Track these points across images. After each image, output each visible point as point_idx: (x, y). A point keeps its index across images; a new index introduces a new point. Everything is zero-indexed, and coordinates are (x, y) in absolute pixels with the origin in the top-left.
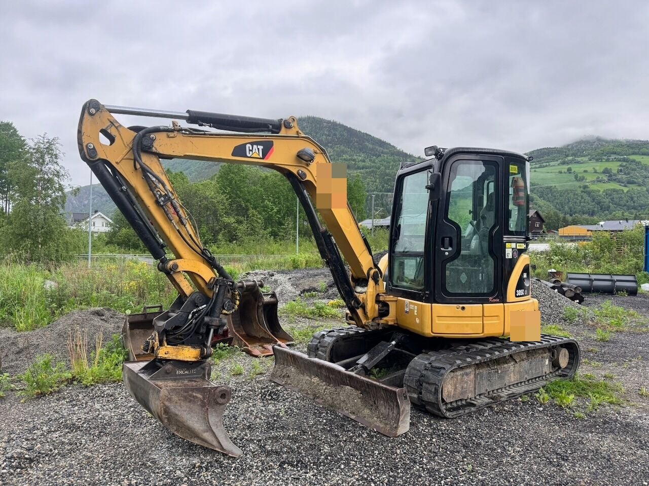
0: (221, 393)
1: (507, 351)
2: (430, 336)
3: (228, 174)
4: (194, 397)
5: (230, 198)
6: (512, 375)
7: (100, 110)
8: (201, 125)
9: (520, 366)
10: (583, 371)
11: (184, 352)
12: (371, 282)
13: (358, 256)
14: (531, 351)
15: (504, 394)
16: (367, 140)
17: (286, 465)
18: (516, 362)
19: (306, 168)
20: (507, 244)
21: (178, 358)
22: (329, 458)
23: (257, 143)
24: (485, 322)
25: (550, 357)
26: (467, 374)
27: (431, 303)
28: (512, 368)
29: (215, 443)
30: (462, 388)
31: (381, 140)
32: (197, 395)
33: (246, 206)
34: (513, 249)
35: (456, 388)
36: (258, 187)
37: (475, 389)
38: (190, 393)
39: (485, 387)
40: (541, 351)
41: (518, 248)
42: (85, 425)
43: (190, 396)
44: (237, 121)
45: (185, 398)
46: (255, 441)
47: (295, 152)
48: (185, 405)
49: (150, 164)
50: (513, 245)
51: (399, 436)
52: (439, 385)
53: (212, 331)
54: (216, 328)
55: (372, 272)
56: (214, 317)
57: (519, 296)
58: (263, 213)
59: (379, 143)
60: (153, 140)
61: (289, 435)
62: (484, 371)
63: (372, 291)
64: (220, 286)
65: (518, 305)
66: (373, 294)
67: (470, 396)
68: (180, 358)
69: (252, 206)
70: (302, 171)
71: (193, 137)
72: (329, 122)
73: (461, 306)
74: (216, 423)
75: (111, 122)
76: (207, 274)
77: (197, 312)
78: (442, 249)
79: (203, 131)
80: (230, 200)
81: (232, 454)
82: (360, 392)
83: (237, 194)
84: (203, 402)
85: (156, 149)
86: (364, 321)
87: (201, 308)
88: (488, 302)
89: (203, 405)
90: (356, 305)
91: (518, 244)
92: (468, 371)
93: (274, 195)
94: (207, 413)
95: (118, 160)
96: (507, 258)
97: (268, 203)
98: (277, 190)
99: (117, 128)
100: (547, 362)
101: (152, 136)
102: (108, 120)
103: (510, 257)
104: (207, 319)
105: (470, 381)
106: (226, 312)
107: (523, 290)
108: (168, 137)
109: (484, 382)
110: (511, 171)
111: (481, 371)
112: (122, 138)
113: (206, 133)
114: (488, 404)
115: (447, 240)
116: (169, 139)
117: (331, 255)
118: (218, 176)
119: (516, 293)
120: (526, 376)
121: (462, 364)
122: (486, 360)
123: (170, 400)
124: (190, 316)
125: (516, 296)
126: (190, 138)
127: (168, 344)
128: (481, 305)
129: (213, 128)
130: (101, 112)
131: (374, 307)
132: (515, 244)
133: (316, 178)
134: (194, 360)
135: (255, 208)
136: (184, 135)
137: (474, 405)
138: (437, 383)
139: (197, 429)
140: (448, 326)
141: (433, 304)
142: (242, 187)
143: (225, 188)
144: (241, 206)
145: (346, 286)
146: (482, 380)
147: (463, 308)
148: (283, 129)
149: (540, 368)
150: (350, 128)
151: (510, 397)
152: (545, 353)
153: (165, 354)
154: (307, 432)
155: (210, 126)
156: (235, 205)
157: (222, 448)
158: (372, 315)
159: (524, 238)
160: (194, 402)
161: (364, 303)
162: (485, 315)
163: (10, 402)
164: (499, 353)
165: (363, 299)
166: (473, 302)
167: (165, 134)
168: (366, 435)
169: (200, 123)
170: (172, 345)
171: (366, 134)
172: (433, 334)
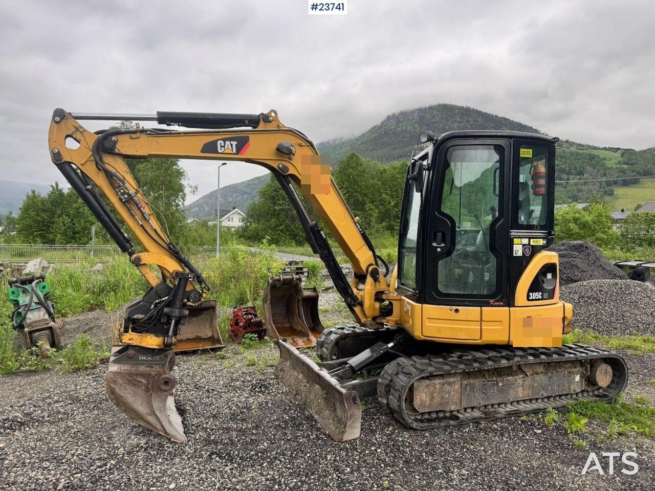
0: (164, 381)
1: (506, 362)
2: (420, 339)
3: (347, 169)
4: (138, 381)
5: (347, 192)
6: (520, 389)
7: (66, 118)
8: (169, 125)
9: (533, 380)
10: (631, 393)
11: (147, 339)
12: (369, 279)
13: (354, 251)
14: (553, 364)
15: (502, 410)
16: (504, 125)
17: (215, 456)
18: (527, 375)
19: (289, 162)
20: (515, 240)
21: (142, 345)
22: (260, 454)
23: (231, 139)
24: (483, 327)
25: (583, 373)
26: (449, 384)
27: (422, 304)
28: (520, 381)
29: (159, 427)
30: (442, 398)
31: (521, 124)
32: (141, 380)
33: (363, 200)
34: (524, 245)
35: (432, 398)
36: (376, 181)
37: (461, 401)
38: (135, 377)
39: (479, 399)
40: (570, 365)
41: (532, 244)
42: (85, 399)
43: (135, 380)
44: (209, 119)
45: (130, 382)
46: (208, 430)
47: (275, 146)
48: (129, 389)
49: (115, 165)
50: (526, 241)
51: (346, 441)
52: (403, 392)
53: (173, 321)
54: (178, 319)
55: (370, 269)
56: (174, 308)
57: (533, 300)
58: (381, 207)
59: (519, 128)
60: (115, 143)
61: (242, 427)
62: (477, 382)
63: (370, 288)
64: (180, 279)
65: (530, 310)
66: (371, 292)
67: (453, 408)
68: (143, 344)
69: (369, 200)
70: (283, 165)
71: (159, 137)
72: (462, 108)
73: (455, 308)
74: (160, 408)
75: (76, 128)
76: (173, 266)
77: (159, 303)
78: (433, 244)
79: (169, 130)
80: (348, 195)
81: (176, 438)
82: (325, 392)
83: (355, 189)
84: (147, 387)
85: (119, 150)
86: (363, 320)
87: (163, 299)
88: (489, 305)
89: (147, 390)
90: (353, 302)
91: (532, 240)
92: (451, 380)
93: (391, 188)
94: (151, 397)
95: (83, 163)
96: (514, 255)
97: (386, 196)
98: (395, 183)
99: (81, 133)
100: (577, 378)
101: (113, 138)
102: (74, 126)
103: (520, 254)
104: (166, 310)
105: (454, 391)
106: (192, 304)
107: (540, 293)
108: (131, 138)
109: (477, 394)
110: (521, 156)
111: (472, 381)
112: (86, 142)
113: (172, 132)
114: (475, 419)
115: (439, 235)
116: (132, 140)
117: (322, 250)
118: (337, 172)
119: (528, 296)
120: (542, 392)
121: (434, 372)
122: (472, 370)
123: (115, 382)
124: (153, 306)
125: (528, 300)
126: (155, 138)
127: (132, 332)
128: (479, 308)
129: (181, 127)
130: (67, 119)
131: (374, 305)
132: (527, 240)
133: (300, 172)
134: (156, 347)
135: (372, 202)
136: (148, 136)
137: (457, 418)
138: (400, 390)
139: (141, 411)
140: (439, 329)
141: (424, 305)
142: (360, 181)
143: (344, 184)
144: (358, 200)
145: (341, 282)
146: (474, 391)
147: (457, 311)
148: (262, 123)
149: (566, 385)
150: (485, 113)
151: (509, 414)
152: (575, 368)
153: (130, 340)
154: (260, 427)
155: (179, 125)
156: (353, 200)
157: (166, 432)
158: (371, 314)
159: (546, 233)
160: (139, 387)
161: (362, 301)
162: (483, 319)
163: (50, 374)
164: (493, 363)
165: (361, 296)
166: (469, 304)
167: (128, 136)
168: (314, 436)
169: (168, 123)
170: (136, 332)
171: (504, 118)
172: (423, 337)
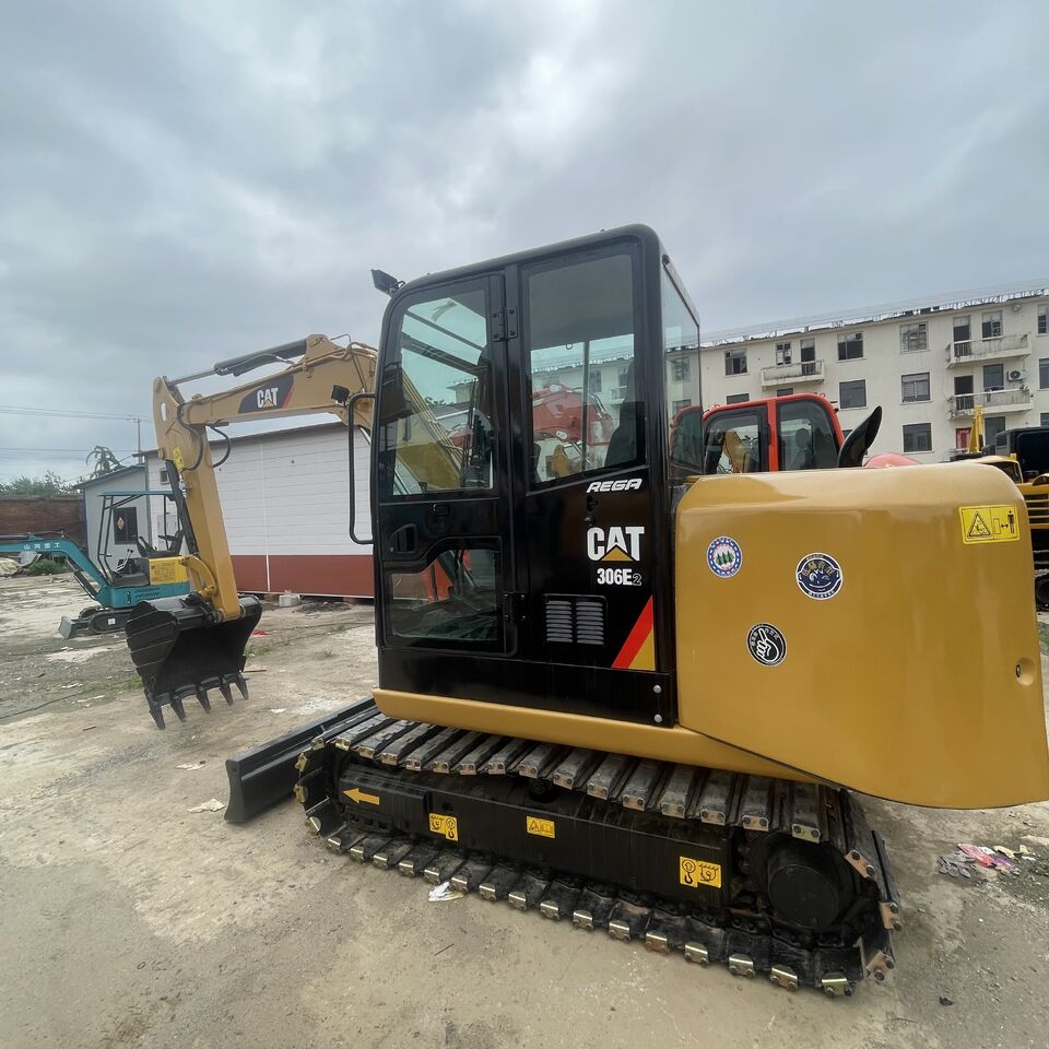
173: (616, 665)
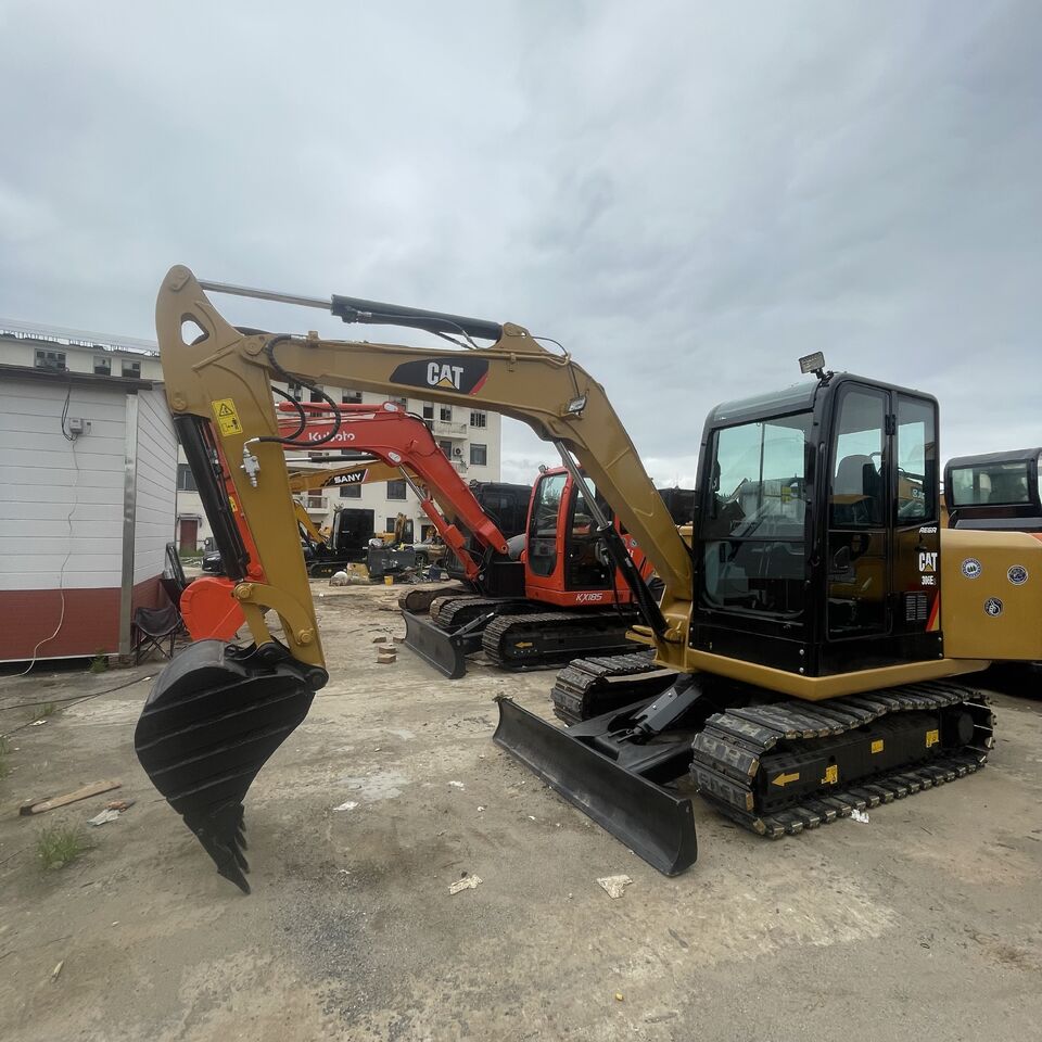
173: (927, 630)
